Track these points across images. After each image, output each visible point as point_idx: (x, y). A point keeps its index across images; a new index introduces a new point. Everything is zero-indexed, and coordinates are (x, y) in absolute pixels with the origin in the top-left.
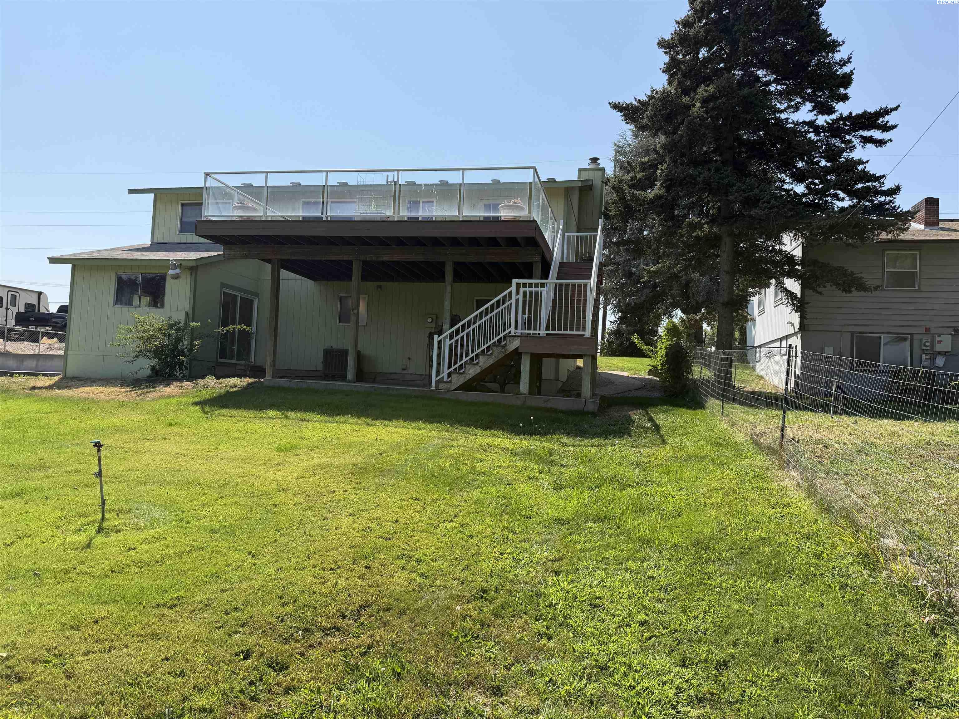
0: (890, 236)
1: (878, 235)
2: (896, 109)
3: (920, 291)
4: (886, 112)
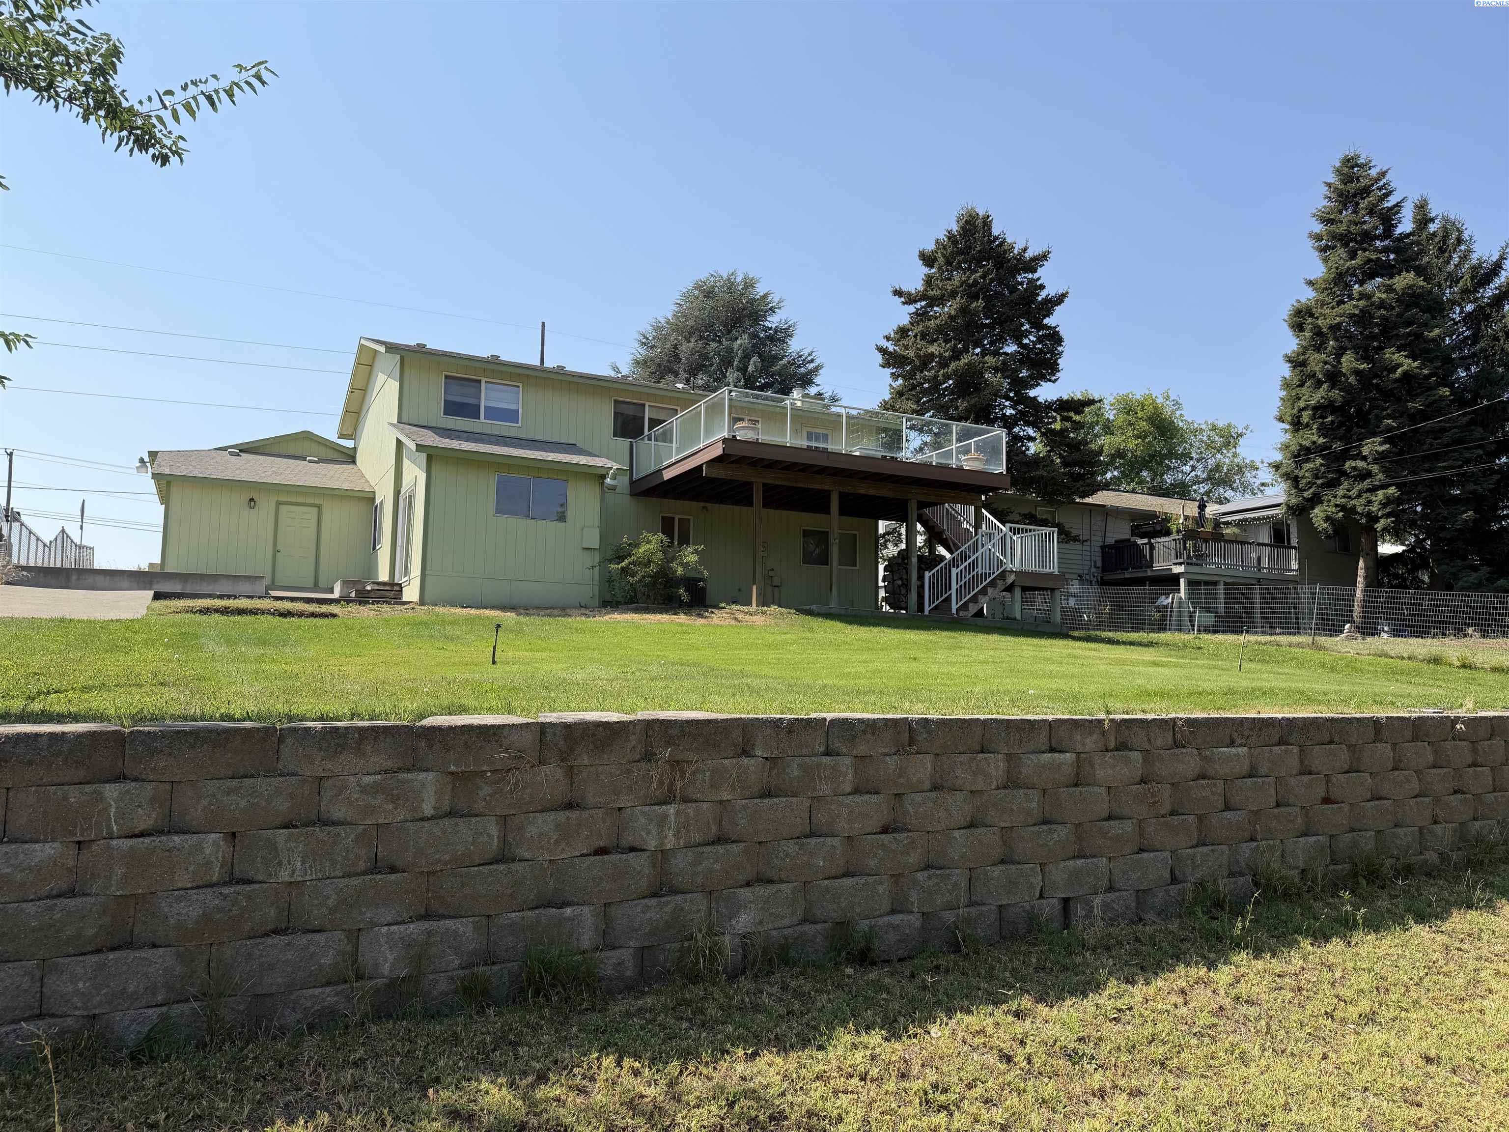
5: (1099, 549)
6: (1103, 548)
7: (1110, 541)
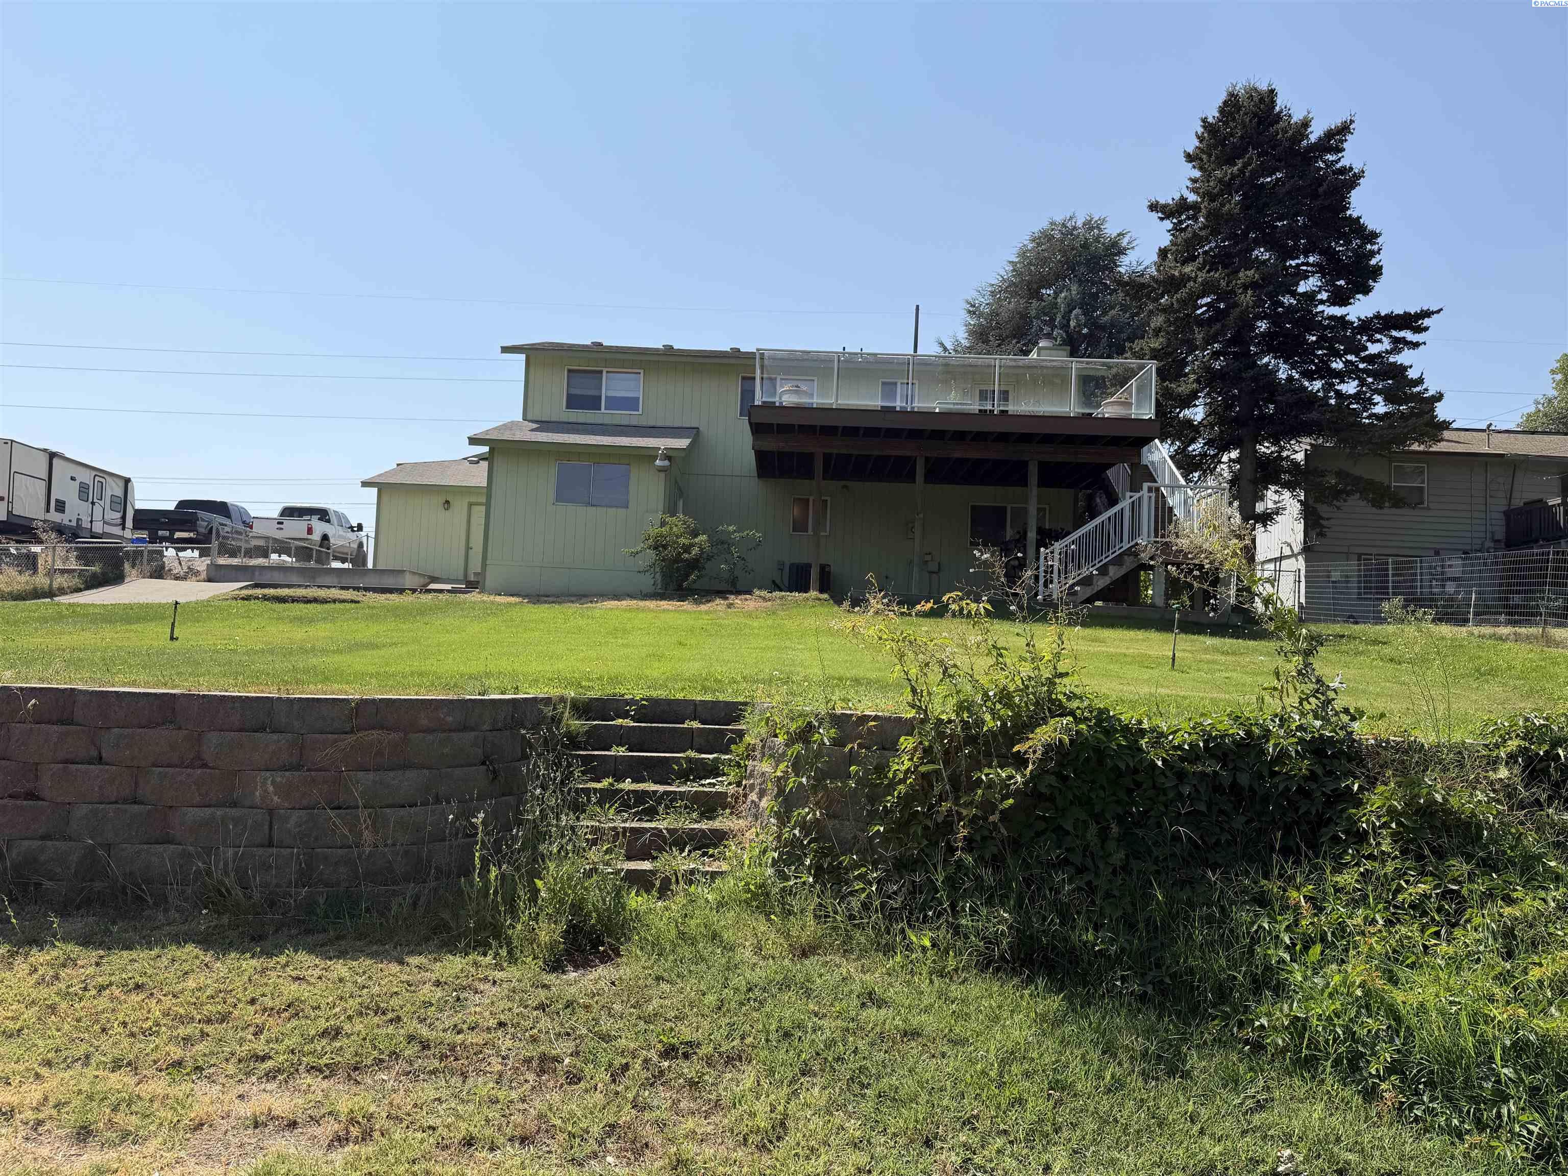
0: (1422, 448)
1: (1409, 445)
2: (1438, 311)
3: (1428, 508)
4: (1427, 314)
5: (1502, 516)
6: (1507, 514)
7: (1518, 502)
